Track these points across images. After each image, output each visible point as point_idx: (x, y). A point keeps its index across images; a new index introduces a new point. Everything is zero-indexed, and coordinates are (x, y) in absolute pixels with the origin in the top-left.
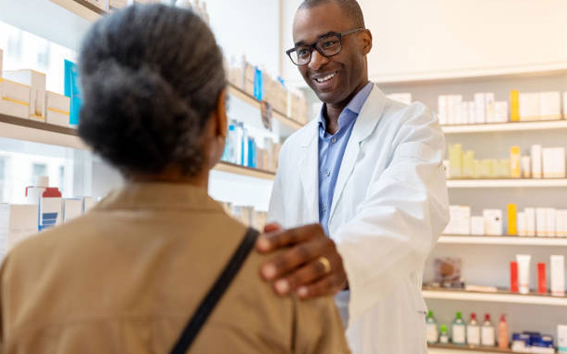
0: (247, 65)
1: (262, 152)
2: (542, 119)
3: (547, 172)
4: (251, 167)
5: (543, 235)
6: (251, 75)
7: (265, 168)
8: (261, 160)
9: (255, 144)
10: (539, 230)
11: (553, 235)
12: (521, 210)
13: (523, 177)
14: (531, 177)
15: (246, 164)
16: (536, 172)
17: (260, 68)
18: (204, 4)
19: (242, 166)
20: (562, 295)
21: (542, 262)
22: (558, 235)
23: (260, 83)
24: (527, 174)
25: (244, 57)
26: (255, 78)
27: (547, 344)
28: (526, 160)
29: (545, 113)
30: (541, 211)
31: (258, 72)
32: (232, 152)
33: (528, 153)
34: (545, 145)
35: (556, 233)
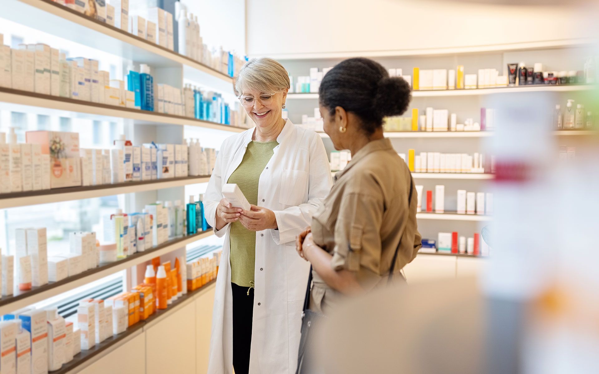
0: (223, 53)
1: (233, 112)
2: (434, 89)
3: (436, 127)
4: (227, 124)
5: (432, 171)
6: (226, 59)
7: (236, 125)
8: (233, 118)
9: (229, 108)
10: (429, 168)
11: (438, 171)
12: (418, 154)
13: (420, 130)
14: (425, 131)
15: (223, 122)
16: (429, 127)
17: (232, 53)
18: (196, 18)
19: (221, 124)
20: (442, 212)
21: (429, 190)
22: (442, 171)
23: (232, 64)
24: (423, 129)
25: (221, 48)
26: (229, 61)
27: (431, 246)
28: (422, 118)
29: (436, 85)
30: (430, 154)
31: (231, 56)
32: (215, 115)
33: (425, 114)
34: (436, 108)
35: (440, 170)
